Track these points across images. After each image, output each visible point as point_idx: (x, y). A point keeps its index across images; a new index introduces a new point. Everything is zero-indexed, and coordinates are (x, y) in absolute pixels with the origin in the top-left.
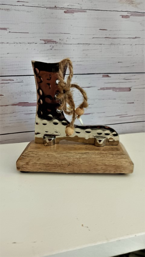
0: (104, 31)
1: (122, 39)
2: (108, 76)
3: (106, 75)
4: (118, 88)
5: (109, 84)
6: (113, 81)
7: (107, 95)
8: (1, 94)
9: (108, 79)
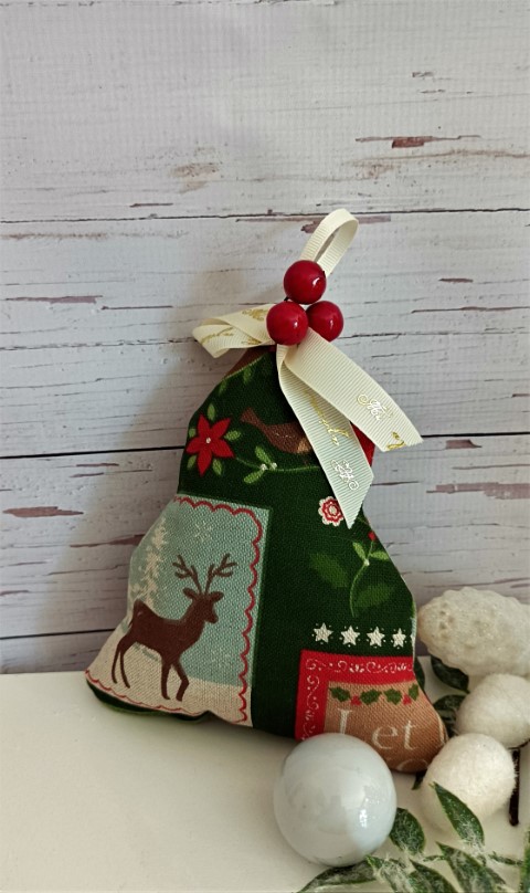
0: (461, 284)
2: (470, 445)
3: (463, 441)
4: (508, 487)
5: (471, 472)
6: (488, 461)
7: (465, 512)
8: (73, 510)
9: (469, 455)
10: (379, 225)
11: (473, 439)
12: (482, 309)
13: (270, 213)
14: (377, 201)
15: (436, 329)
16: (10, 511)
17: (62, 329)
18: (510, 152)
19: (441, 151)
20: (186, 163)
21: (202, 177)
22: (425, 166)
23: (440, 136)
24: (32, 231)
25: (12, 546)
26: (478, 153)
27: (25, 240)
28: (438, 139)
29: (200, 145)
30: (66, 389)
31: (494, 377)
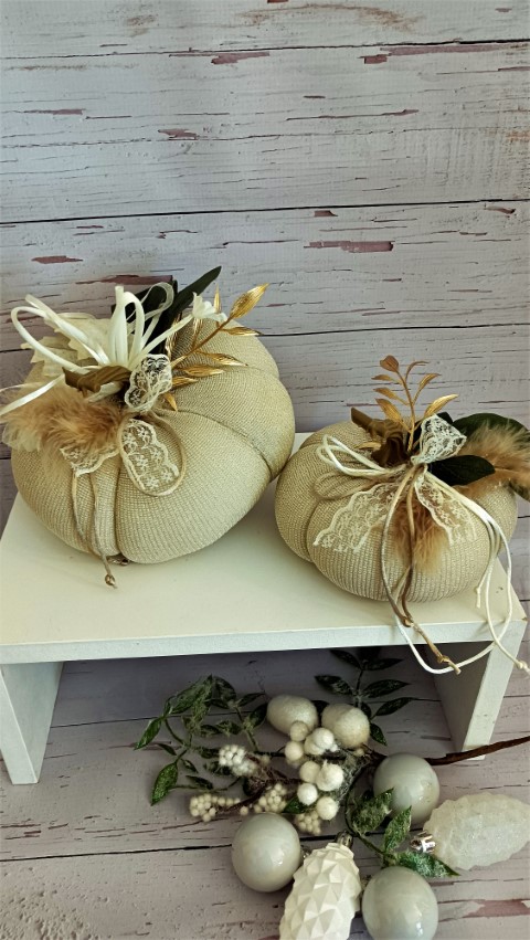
0: (318, 99)
1: (366, 118)
2: (330, 214)
3: (326, 211)
4: (357, 244)
5: (332, 233)
6: (343, 226)
7: (329, 261)
8: (77, 258)
9: (331, 222)
10: (262, 58)
11: (332, 210)
12: (332, 117)
13: (190, 50)
14: (259, 42)
15: (302, 132)
16: (36, 259)
17: (62, 132)
18: (345, 5)
19: (300, 5)
20: (134, 16)
21: (146, 25)
24: (38, 64)
25: (39, 284)
26: (324, 6)
27: (35, 71)
29: (143, 3)
30: (67, 175)
31: (342, 165)
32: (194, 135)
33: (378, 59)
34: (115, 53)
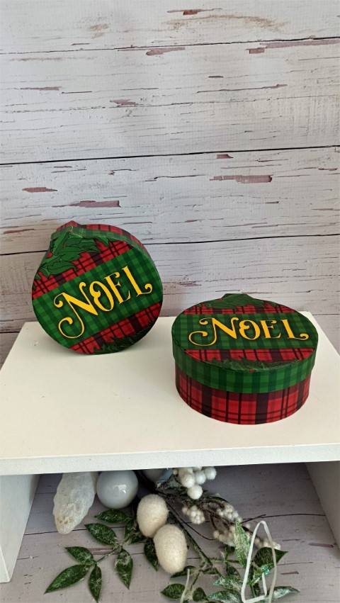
0: (218, 78)
1: (252, 90)
2: (227, 156)
3: (225, 155)
4: (247, 177)
5: (229, 170)
7: (227, 190)
8: (53, 189)
9: (228, 162)
10: (180, 52)
11: (229, 154)
12: (228, 90)
13: (132, 47)
14: (178, 40)
15: (209, 100)
16: (25, 189)
17: (46, 102)
18: (236, 16)
19: (205, 16)
20: (95, 24)
21: (102, 31)
22: (198, 23)
23: (204, 9)
24: (30, 57)
25: (26, 207)
26: (221, 17)
27: (28, 61)
28: (203, 11)
29: (101, 16)
30: (47, 131)
31: (235, 123)
32: (134, 103)
33: (259, 50)
34: (81, 49)
